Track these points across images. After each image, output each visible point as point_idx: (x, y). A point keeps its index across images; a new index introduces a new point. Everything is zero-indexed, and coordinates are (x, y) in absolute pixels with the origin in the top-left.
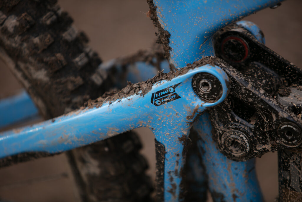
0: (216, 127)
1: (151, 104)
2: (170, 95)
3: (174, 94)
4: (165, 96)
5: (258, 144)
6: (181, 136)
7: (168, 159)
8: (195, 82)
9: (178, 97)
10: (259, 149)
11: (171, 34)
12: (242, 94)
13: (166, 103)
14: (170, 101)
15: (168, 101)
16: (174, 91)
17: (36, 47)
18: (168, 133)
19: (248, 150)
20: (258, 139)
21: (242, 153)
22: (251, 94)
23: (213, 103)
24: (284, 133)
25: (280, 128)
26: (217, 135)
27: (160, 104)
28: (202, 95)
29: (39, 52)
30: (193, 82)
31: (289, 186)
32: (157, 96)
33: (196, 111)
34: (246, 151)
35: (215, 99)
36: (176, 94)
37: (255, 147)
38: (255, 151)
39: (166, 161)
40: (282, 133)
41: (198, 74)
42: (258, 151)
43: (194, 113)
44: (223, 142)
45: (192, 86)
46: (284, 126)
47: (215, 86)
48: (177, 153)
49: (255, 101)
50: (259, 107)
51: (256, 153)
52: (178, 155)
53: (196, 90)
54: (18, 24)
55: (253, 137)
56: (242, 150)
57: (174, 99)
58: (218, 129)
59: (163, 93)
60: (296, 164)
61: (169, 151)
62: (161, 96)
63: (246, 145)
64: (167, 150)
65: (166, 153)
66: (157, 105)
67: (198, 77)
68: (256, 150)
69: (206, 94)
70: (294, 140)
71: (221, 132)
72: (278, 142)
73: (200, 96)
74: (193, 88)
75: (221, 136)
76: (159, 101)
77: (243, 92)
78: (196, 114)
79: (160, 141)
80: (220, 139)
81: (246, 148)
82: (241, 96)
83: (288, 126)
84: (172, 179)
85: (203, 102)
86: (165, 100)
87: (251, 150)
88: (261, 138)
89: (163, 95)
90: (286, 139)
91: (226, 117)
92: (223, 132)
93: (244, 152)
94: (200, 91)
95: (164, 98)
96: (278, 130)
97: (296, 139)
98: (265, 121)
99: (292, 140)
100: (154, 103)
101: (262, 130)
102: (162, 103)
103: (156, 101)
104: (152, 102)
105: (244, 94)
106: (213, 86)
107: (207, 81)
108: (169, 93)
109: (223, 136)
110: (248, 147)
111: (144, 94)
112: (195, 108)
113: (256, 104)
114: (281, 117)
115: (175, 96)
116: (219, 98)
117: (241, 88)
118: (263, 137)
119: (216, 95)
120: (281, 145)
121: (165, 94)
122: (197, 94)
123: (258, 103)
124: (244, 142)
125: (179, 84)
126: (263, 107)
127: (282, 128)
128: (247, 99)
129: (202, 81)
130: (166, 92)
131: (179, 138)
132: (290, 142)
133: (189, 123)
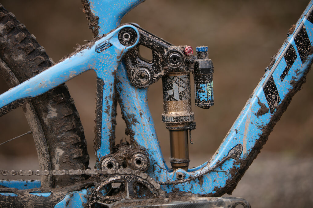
0: (130, 69)
1: (96, 52)
2: (107, 44)
3: (109, 44)
4: (104, 46)
5: (155, 75)
6: (113, 71)
7: (105, 88)
8: (120, 36)
9: (111, 45)
10: (156, 76)
11: (99, 17)
12: (146, 41)
13: (104, 50)
14: (107, 48)
15: (105, 49)
16: (109, 42)
17: (16, 40)
18: (106, 70)
19: (149, 78)
20: (155, 71)
21: (146, 81)
22: (151, 40)
23: (132, 46)
24: (172, 59)
25: (169, 57)
26: (131, 73)
27: (101, 51)
28: (125, 43)
29: (19, 43)
30: (119, 36)
31: (173, 98)
32: (98, 47)
33: (122, 52)
34: (149, 79)
35: (132, 44)
36: (110, 43)
37: (153, 76)
38: (154, 79)
39: (104, 91)
40: (171, 59)
41: (122, 29)
42: (156, 78)
43: (121, 54)
44: (134, 77)
45: (119, 38)
46: (172, 55)
47: (132, 36)
48: (111, 83)
49: (154, 44)
50: (156, 47)
51: (154, 80)
52: (111, 85)
53: (121, 40)
54: (6, 27)
55: (152, 70)
56: (146, 79)
57: (109, 47)
58: (131, 70)
59: (102, 44)
60: (177, 83)
61: (107, 83)
62: (101, 46)
63: (148, 75)
64: (105, 82)
65: (104, 84)
66: (99, 53)
67: (122, 32)
68: (154, 77)
69: (127, 42)
70: (178, 63)
71: (133, 71)
72: (168, 66)
73: (123, 44)
74: (119, 40)
75: (133, 73)
76: (100, 50)
77: (147, 40)
78: (123, 54)
79: (100, 77)
80: (133, 76)
81: (149, 77)
82: (145, 42)
83: (174, 54)
84: (107, 102)
85: (126, 47)
86: (104, 48)
87: (151, 78)
88: (156, 70)
89: (102, 46)
90: (173, 63)
91: (135, 62)
92: (135, 70)
93: (147, 80)
94: (123, 41)
95: (103, 48)
96: (168, 58)
97: (179, 61)
98: (160, 56)
99: (177, 63)
100: (97, 51)
101: (157, 64)
102: (102, 51)
103: (98, 50)
104: (96, 51)
105: (147, 41)
106: (131, 36)
107: (127, 34)
108: (106, 43)
109: (135, 73)
110: (150, 77)
111: (90, 47)
112: (122, 50)
113: (155, 46)
114: (170, 50)
115: (109, 45)
116: (135, 43)
117: (145, 38)
118: (158, 69)
119: (133, 41)
120: (170, 68)
121: (104, 45)
122: (122, 43)
123: (156, 44)
124: (148, 74)
125: (112, 37)
126: (159, 46)
127: (171, 56)
128: (149, 44)
129: (125, 34)
130: (104, 43)
131: (112, 73)
132: (176, 65)
133: (118, 61)
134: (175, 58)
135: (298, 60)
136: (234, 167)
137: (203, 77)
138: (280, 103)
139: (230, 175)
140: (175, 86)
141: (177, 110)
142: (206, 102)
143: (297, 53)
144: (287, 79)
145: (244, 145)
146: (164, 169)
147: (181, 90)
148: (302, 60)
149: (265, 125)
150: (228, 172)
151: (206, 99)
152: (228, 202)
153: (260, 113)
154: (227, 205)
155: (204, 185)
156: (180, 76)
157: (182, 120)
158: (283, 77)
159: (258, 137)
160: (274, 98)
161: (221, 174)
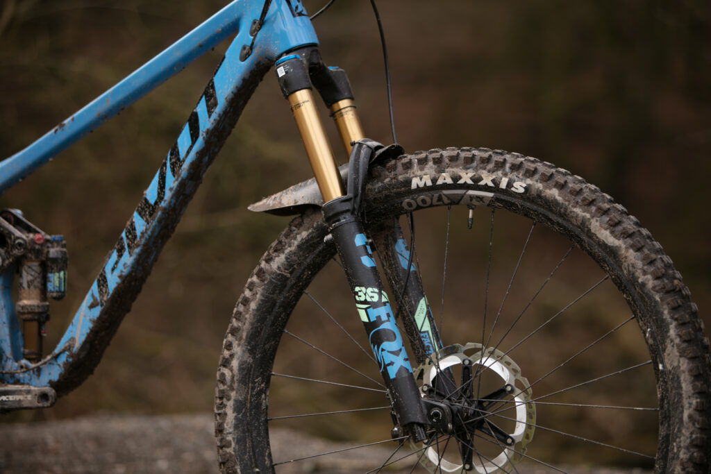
10: (7, 263)
24: (17, 245)
31: (22, 287)
38: (4, 265)
46: (17, 241)
49: (3, 229)
50: (6, 233)
55: (4, 256)
60: (26, 271)
70: (21, 249)
83: (19, 240)
88: (8, 256)
90: (18, 249)
98: (9, 242)
101: (8, 250)
114: (16, 236)
123: (5, 230)
132: (20, 251)
134: (20, 244)
135: (126, 253)
136: (67, 360)
137: (51, 267)
138: (109, 297)
139: (63, 369)
140: (24, 274)
141: (29, 299)
142: (53, 292)
143: (126, 247)
144: (117, 273)
145: (77, 339)
146: (10, 359)
147: (30, 278)
148: (130, 253)
149: (95, 318)
150: (62, 365)
151: (53, 290)
152: (35, 390)
153: (92, 306)
154: (34, 393)
155: (41, 378)
156: (30, 264)
157: (27, 309)
158: (113, 270)
159: (88, 331)
160: (104, 291)
161: (56, 368)
